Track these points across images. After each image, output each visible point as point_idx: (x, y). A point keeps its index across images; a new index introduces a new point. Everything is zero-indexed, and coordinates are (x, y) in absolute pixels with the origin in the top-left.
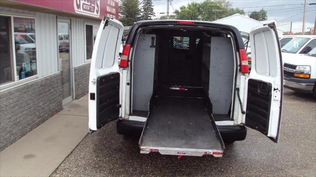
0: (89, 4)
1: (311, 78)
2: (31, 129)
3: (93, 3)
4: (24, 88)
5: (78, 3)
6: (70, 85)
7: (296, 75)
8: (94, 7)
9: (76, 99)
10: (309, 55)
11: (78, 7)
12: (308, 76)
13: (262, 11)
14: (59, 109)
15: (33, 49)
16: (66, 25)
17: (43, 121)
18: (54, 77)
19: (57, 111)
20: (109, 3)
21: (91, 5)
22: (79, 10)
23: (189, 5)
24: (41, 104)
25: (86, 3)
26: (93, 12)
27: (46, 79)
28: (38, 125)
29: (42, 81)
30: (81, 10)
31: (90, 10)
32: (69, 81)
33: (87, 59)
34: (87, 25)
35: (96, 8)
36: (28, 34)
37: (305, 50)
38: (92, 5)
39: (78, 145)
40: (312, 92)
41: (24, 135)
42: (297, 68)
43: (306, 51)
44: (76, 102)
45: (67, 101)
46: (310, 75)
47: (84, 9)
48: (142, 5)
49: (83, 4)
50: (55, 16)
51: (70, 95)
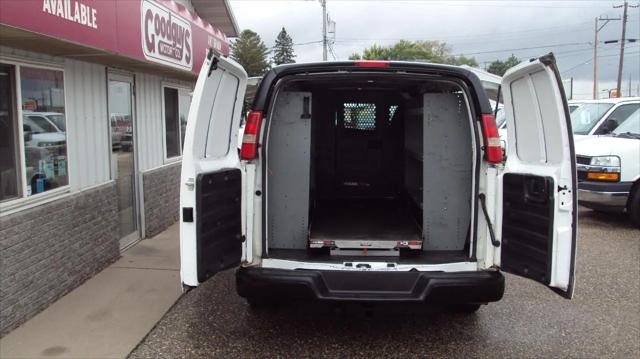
0: (171, 43)
1: (622, 180)
2: (57, 298)
3: (179, 42)
4: (43, 211)
5: (151, 41)
6: (134, 211)
7: (591, 176)
8: (181, 51)
9: (147, 237)
10: (614, 135)
11: (151, 47)
12: (615, 177)
13: (512, 59)
14: (112, 257)
15: (60, 143)
16: (125, 87)
17: (82, 281)
18: (103, 191)
19: (109, 262)
20: (210, 43)
21: (174, 45)
22: (152, 54)
23: (366, 52)
24: (77, 245)
25: (165, 40)
26: (180, 59)
27: (87, 195)
28: (71, 289)
29: (78, 198)
30: (157, 54)
31: (173, 56)
32: (132, 202)
33: (168, 156)
34: (165, 88)
35: (185, 51)
37: (606, 128)
38: (178, 46)
39: (155, 327)
40: (625, 210)
41: (42, 310)
42: (593, 162)
43: (608, 128)
44: (147, 243)
45: (129, 240)
46: (619, 174)
47: (161, 53)
48: (273, 55)
49: (160, 42)
50: (103, 67)
51: (134, 229)
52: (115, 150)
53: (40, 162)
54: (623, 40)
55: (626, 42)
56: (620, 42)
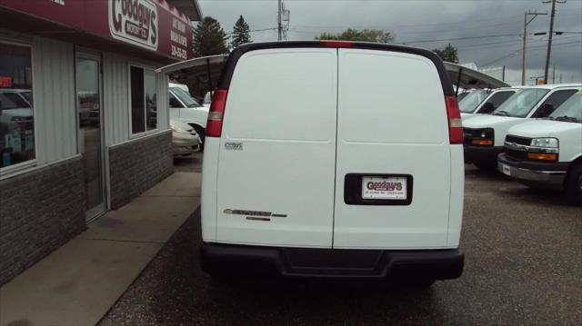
0: (138, 23)
1: (560, 160)
2: (23, 269)
3: (145, 23)
4: (8, 184)
5: (118, 20)
6: (100, 183)
7: (531, 156)
8: (147, 31)
9: (112, 209)
10: (552, 119)
11: (118, 26)
12: (553, 157)
13: (449, 48)
14: (80, 228)
15: (28, 118)
16: (93, 65)
17: (48, 252)
18: (70, 164)
19: (76, 233)
20: (174, 25)
21: (141, 26)
22: (119, 33)
24: (44, 217)
25: (132, 20)
26: (146, 39)
27: (53, 169)
28: (37, 260)
29: (44, 171)
30: (123, 33)
31: (139, 36)
32: (99, 175)
33: (134, 132)
34: (132, 68)
35: (151, 32)
36: (18, 91)
37: (543, 112)
38: (144, 26)
39: (118, 301)
40: (562, 188)
41: (8, 281)
42: (532, 144)
44: (112, 214)
45: (96, 212)
46: (557, 155)
47: (127, 32)
48: (231, 40)
49: (127, 22)
50: (72, 45)
51: (99, 201)
52: (82, 126)
53: (7, 136)
54: (551, 32)
55: (554, 34)
56: (548, 34)
